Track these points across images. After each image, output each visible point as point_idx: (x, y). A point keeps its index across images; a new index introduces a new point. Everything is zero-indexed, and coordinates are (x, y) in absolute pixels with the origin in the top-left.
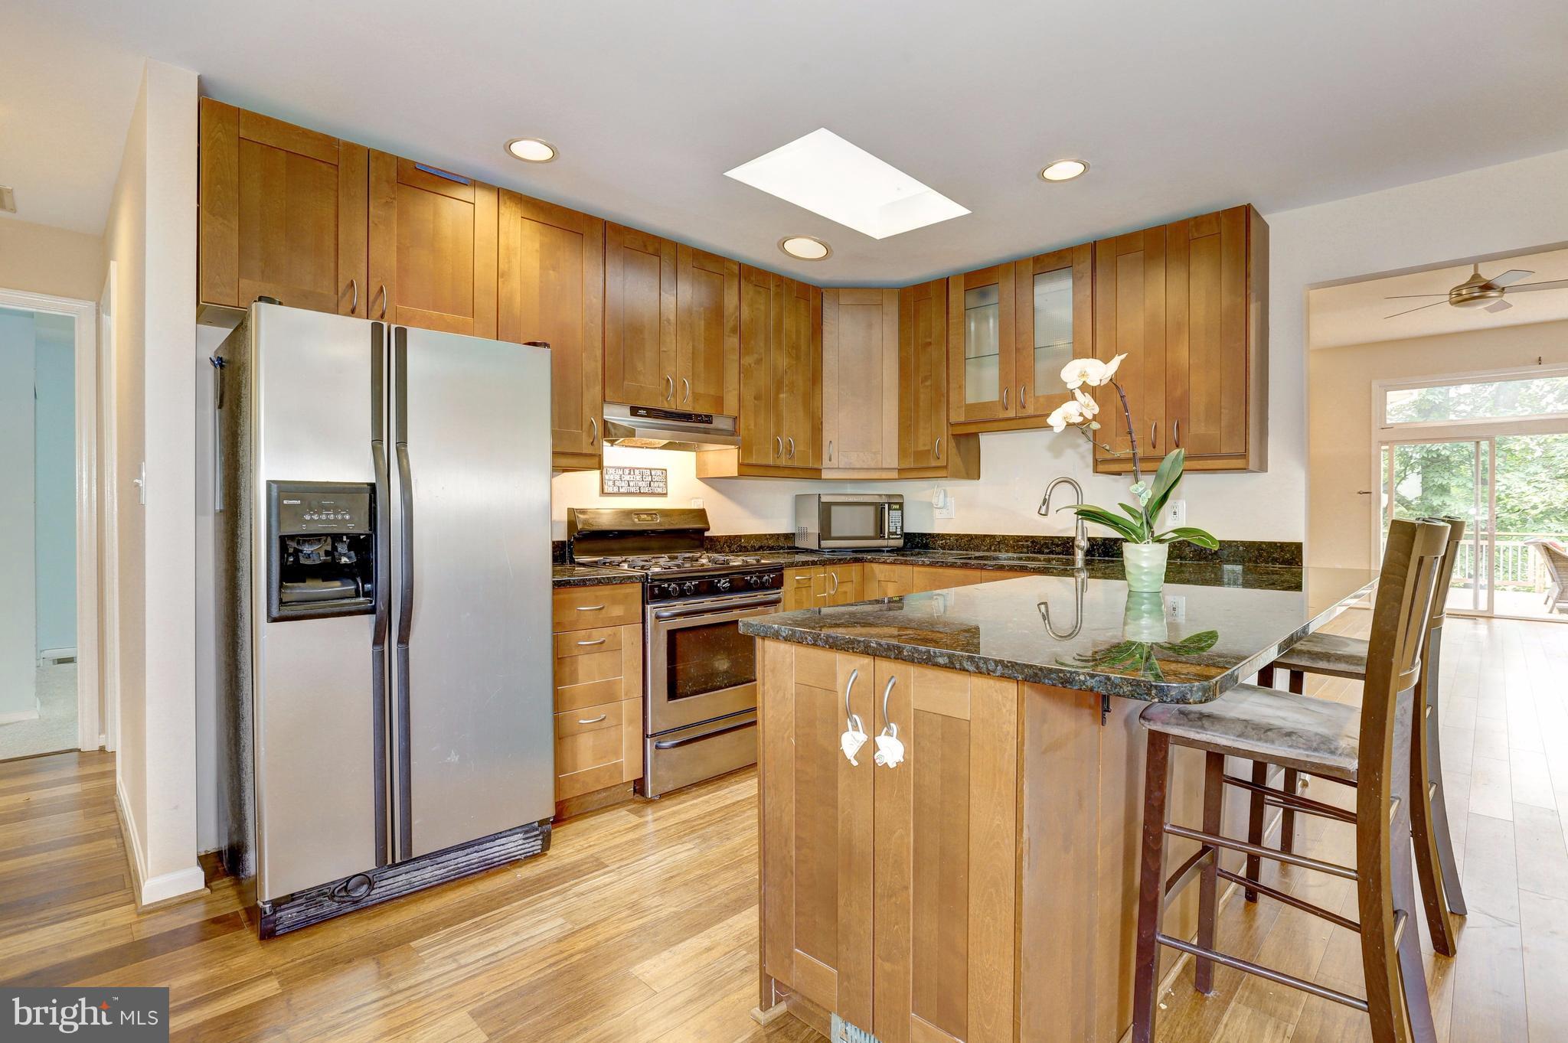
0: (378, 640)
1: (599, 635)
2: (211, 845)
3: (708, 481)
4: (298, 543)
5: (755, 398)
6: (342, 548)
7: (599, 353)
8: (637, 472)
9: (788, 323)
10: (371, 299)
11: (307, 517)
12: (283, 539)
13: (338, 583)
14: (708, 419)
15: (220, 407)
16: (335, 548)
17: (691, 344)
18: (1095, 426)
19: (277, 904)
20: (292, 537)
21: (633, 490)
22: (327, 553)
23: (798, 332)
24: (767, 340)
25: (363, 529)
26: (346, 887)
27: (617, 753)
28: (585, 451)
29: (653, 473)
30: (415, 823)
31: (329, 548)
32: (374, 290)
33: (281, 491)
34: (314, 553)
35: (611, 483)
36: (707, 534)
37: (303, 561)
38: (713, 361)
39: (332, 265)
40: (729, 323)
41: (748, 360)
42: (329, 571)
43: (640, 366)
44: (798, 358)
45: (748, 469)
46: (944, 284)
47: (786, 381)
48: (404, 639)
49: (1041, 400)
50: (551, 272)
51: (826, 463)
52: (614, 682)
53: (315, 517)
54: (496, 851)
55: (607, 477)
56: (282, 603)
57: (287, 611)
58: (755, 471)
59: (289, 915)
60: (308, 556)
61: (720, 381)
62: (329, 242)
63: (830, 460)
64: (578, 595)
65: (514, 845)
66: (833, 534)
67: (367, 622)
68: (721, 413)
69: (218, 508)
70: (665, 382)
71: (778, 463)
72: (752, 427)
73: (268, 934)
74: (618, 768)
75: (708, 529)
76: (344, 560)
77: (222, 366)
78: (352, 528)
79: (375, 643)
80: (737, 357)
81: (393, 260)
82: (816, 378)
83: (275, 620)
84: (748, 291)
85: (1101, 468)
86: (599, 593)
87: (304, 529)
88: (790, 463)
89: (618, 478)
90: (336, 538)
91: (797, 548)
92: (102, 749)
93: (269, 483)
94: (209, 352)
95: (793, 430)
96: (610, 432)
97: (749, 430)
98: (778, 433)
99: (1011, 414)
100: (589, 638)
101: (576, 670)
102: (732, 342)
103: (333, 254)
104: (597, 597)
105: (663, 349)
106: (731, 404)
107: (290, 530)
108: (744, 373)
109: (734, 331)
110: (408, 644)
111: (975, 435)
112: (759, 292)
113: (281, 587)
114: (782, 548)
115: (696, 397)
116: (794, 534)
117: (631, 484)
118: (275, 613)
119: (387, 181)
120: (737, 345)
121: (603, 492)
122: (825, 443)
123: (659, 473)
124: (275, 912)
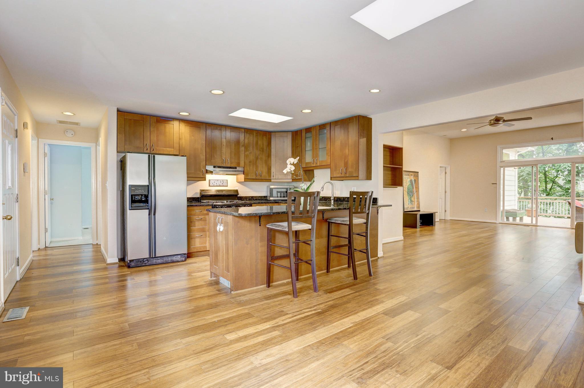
0: (149, 214)
1: (200, 217)
2: (120, 257)
3: (240, 183)
4: (135, 196)
5: (249, 162)
6: (143, 197)
7: (205, 154)
8: (219, 181)
9: (260, 142)
10: (151, 147)
11: (136, 191)
12: (132, 195)
13: (142, 204)
14: (236, 168)
15: (121, 170)
16: (142, 197)
17: (230, 150)
18: (293, 172)
19: (131, 261)
20: (133, 195)
21: (218, 185)
22: (140, 198)
23: (263, 144)
24: (253, 147)
25: (146, 193)
26: (143, 261)
27: (205, 243)
28: (201, 177)
29: (224, 181)
30: (157, 250)
31: (141, 197)
32: (151, 145)
33: (131, 186)
34: (138, 198)
35: (212, 183)
36: (238, 196)
37: (135, 199)
38: (237, 154)
39: (143, 141)
40: (241, 144)
41: (247, 153)
42: (140, 201)
43: (216, 156)
44: (263, 151)
45: (246, 180)
46: (301, 131)
47: (259, 157)
48: (154, 214)
49: (320, 162)
50: (192, 137)
51: (272, 177)
52: (204, 228)
53: (137, 191)
54: (174, 258)
55: (210, 182)
56: (131, 207)
57: (132, 208)
58: (250, 180)
59: (133, 264)
60: (136, 198)
61: (239, 158)
62: (142, 136)
63: (273, 177)
64: (196, 208)
65: (178, 258)
66: (273, 196)
67: (147, 211)
68: (239, 166)
69: (121, 190)
70: (223, 160)
71: (257, 178)
72: (248, 169)
73: (129, 267)
74: (206, 247)
75: (238, 195)
76: (143, 199)
77: (122, 162)
78: (144, 193)
79: (149, 215)
80: (244, 152)
81: (155, 139)
82: (269, 156)
83: (130, 210)
84: (247, 136)
85: (332, 179)
86: (201, 208)
87: (135, 193)
88: (260, 178)
89: (214, 182)
90: (142, 195)
91: (268, 200)
92: (97, 244)
93: (129, 185)
94: (119, 159)
95: (262, 169)
96: (207, 172)
97: (248, 170)
98: (257, 171)
99: (314, 165)
100: (198, 217)
101: (195, 224)
102: (242, 149)
103: (143, 139)
104: (200, 209)
105: (222, 152)
106: (242, 163)
107: (133, 194)
108: (246, 156)
109: (243, 146)
110: (155, 215)
111: (313, 170)
112: (251, 136)
113: (131, 204)
114: (263, 200)
115: (231, 163)
116: (267, 196)
117: (217, 184)
118: (130, 209)
119: (154, 122)
120: (244, 149)
121: (209, 186)
122: (272, 172)
123: (225, 181)
124: (130, 263)
